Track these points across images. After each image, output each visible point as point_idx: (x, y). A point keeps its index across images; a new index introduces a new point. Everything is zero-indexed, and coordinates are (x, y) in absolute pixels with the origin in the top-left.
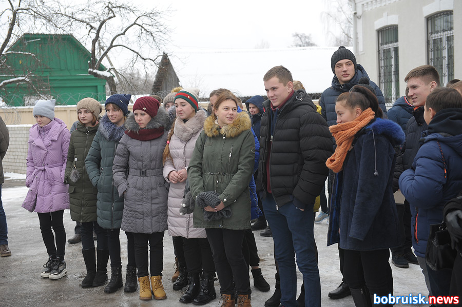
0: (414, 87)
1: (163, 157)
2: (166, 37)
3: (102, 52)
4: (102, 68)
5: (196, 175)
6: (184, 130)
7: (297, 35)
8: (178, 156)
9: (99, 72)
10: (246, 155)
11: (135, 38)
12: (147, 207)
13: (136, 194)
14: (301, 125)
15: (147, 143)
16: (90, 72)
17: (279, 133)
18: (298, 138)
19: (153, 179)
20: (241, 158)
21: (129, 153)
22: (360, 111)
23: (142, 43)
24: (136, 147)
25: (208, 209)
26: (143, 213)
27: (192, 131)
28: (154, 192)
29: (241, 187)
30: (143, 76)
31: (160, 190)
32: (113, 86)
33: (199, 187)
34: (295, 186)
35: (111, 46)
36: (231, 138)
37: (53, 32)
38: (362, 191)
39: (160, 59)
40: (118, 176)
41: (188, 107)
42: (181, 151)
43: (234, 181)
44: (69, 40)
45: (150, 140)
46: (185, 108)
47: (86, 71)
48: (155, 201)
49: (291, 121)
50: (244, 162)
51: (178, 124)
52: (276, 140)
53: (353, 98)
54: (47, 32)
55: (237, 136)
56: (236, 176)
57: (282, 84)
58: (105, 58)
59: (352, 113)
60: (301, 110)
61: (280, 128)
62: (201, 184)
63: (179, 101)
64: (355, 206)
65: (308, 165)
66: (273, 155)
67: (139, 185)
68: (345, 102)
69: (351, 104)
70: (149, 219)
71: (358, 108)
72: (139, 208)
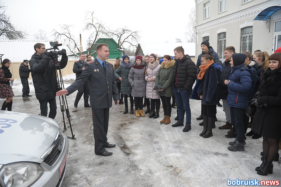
0: (226, 53)
1: (145, 74)
2: (140, 39)
3: (121, 44)
4: (121, 48)
5: (157, 79)
6: (152, 66)
7: (177, 39)
8: (150, 74)
9: (120, 49)
10: (171, 74)
11: (131, 39)
12: (140, 89)
13: (137, 85)
14: (188, 65)
15: (140, 70)
16: (118, 49)
17: (180, 68)
18: (187, 69)
19: (142, 81)
20: (170, 75)
21: (134, 73)
22: (209, 61)
23: (132, 41)
24: (136, 71)
25: (159, 90)
26: (139, 91)
27: (154, 66)
28: (142, 85)
29: (168, 85)
30: (132, 50)
31: (144, 84)
32: (124, 53)
33: (157, 83)
34: (185, 84)
35: (124, 42)
36: (168, 69)
37: (108, 38)
38: (210, 87)
39: (137, 46)
40: (130, 80)
41: (153, 59)
42: (151, 73)
43: (166, 83)
44: (112, 40)
45: (141, 69)
46: (152, 59)
47: (117, 49)
48: (142, 87)
49: (185, 64)
50: (170, 76)
51: (150, 64)
52: (179, 70)
53: (208, 57)
54: (106, 38)
55: (169, 68)
56: (167, 81)
57: (178, 53)
58: (122, 46)
59: (207, 61)
60: (188, 61)
61: (181, 66)
62: (158, 82)
63: (151, 56)
64: (208, 92)
65: (189, 78)
66: (178, 75)
67: (138, 83)
68: (205, 58)
69: (207, 59)
70: (141, 93)
71: (209, 60)
72: (138, 89)
